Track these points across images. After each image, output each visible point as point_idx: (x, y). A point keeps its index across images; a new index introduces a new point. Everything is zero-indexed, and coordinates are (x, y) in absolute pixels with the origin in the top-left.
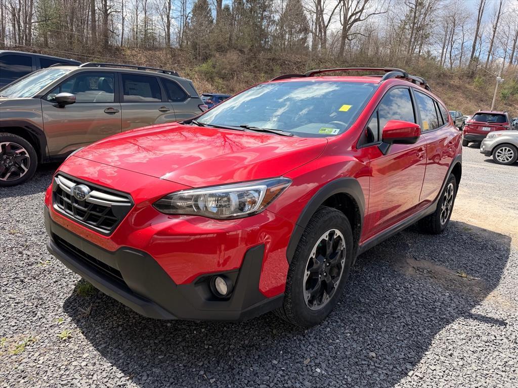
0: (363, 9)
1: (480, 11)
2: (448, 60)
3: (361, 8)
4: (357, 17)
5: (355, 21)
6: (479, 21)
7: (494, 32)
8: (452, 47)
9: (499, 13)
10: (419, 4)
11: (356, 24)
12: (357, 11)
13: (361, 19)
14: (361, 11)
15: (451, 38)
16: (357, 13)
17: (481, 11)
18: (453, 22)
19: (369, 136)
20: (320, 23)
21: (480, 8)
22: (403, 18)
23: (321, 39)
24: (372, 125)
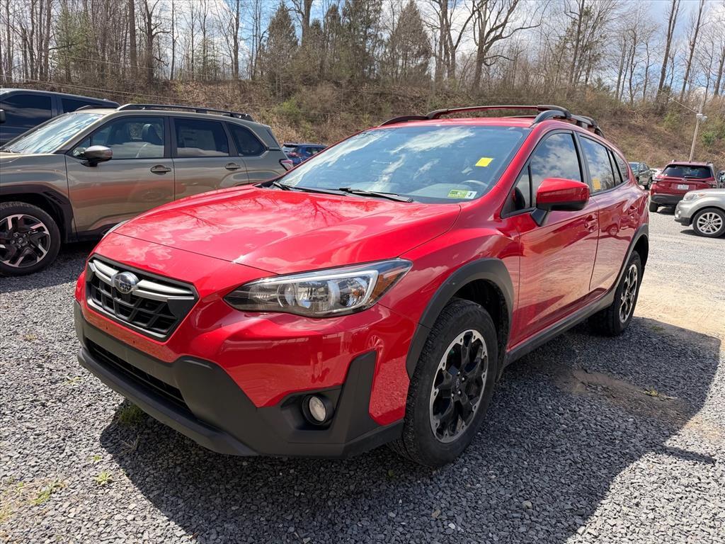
0: (506, 21)
1: (670, 22)
2: (627, 91)
3: (503, 21)
4: (498, 34)
5: (496, 38)
6: (669, 36)
7: (692, 50)
8: (632, 72)
9: (698, 24)
10: (585, 13)
11: (496, 43)
12: (498, 23)
13: (504, 35)
14: (504, 25)
15: (630, 61)
16: (498, 27)
17: (672, 21)
18: (633, 38)
19: (518, 200)
20: (446, 42)
21: (671, 18)
22: (563, 33)
23: (448, 65)
24: (522, 185)
